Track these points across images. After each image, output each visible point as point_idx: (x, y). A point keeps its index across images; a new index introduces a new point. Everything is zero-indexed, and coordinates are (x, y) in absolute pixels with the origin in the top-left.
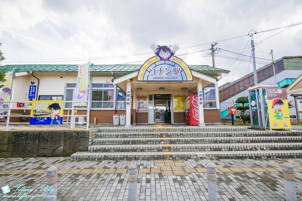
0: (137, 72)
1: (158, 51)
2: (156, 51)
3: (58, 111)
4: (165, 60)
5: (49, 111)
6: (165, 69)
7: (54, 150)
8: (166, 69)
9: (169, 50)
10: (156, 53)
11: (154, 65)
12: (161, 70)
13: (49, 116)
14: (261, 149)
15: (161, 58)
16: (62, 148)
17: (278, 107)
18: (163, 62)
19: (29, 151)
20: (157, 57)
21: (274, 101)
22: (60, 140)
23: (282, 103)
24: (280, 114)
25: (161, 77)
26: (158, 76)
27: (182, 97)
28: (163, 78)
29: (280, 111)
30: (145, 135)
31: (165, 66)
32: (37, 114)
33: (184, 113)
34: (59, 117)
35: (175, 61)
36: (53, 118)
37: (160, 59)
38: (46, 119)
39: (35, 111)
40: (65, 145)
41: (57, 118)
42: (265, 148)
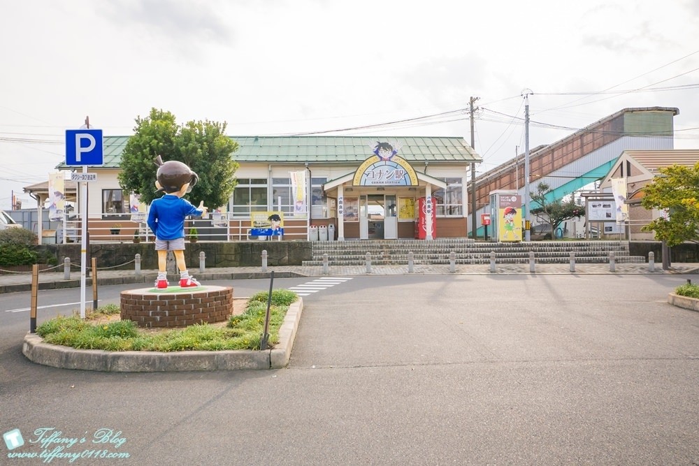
0: (353, 175)
1: (378, 149)
2: (375, 149)
3: (278, 222)
4: (385, 160)
5: (269, 222)
6: (385, 172)
7: (280, 260)
8: (387, 171)
9: (390, 147)
10: (375, 152)
11: (372, 167)
12: (380, 173)
13: (270, 227)
14: (475, 258)
15: (381, 158)
16: (287, 257)
17: (510, 216)
18: (383, 163)
19: (256, 261)
20: (377, 156)
21: (506, 211)
22: (284, 251)
23: (515, 212)
24: (512, 225)
25: (381, 181)
26: (377, 180)
27: (412, 199)
28: (383, 183)
29: (512, 221)
30: (365, 246)
31: (386, 168)
32: (257, 225)
33: (414, 222)
34: (280, 228)
35: (398, 162)
36: (274, 229)
37: (379, 159)
38: (267, 230)
39: (255, 222)
40: (289, 256)
41: (278, 229)
42: (479, 257)
